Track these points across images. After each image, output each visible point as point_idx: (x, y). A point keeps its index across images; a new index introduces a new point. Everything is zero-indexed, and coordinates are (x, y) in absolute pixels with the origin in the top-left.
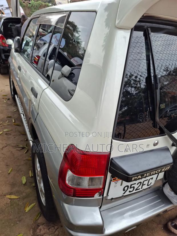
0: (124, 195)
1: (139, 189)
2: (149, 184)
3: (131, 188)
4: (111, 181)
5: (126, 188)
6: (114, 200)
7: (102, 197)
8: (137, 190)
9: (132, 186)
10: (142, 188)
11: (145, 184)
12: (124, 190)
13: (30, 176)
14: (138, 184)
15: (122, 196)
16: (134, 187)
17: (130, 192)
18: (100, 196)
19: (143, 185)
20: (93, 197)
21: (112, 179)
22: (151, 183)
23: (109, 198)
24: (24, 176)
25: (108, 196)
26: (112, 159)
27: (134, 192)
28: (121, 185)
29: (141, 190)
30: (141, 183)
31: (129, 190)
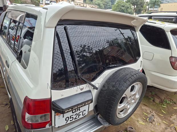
0: (67, 123)
1: (77, 118)
2: (83, 114)
3: (70, 118)
4: (55, 115)
5: (67, 119)
6: (60, 128)
7: (51, 127)
8: (75, 119)
9: (71, 117)
10: (79, 117)
11: (80, 115)
12: (66, 120)
13: (12, 124)
14: (75, 115)
15: (66, 124)
16: (73, 118)
17: (71, 121)
18: (50, 126)
19: (79, 115)
20: (45, 127)
21: (56, 114)
22: (85, 113)
23: (56, 126)
24: (7, 125)
25: (55, 125)
26: (53, 102)
27: (74, 120)
28: (63, 117)
29: (78, 119)
30: (77, 114)
31: (70, 119)
